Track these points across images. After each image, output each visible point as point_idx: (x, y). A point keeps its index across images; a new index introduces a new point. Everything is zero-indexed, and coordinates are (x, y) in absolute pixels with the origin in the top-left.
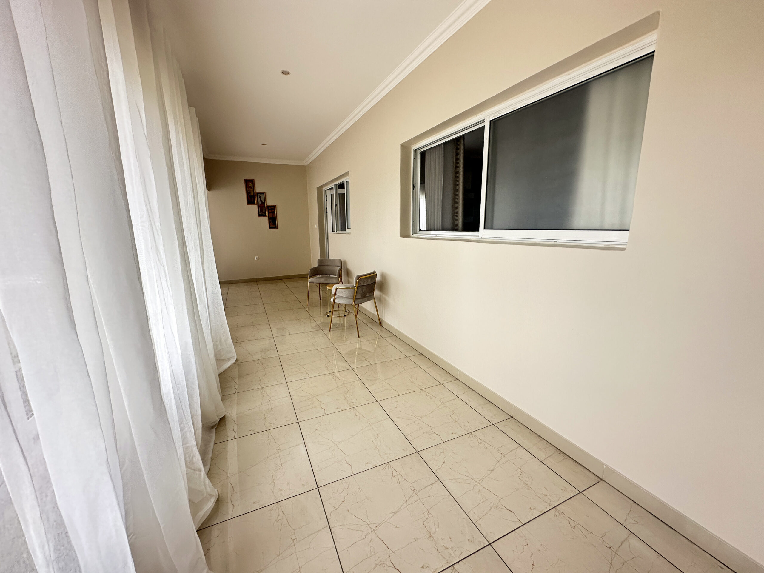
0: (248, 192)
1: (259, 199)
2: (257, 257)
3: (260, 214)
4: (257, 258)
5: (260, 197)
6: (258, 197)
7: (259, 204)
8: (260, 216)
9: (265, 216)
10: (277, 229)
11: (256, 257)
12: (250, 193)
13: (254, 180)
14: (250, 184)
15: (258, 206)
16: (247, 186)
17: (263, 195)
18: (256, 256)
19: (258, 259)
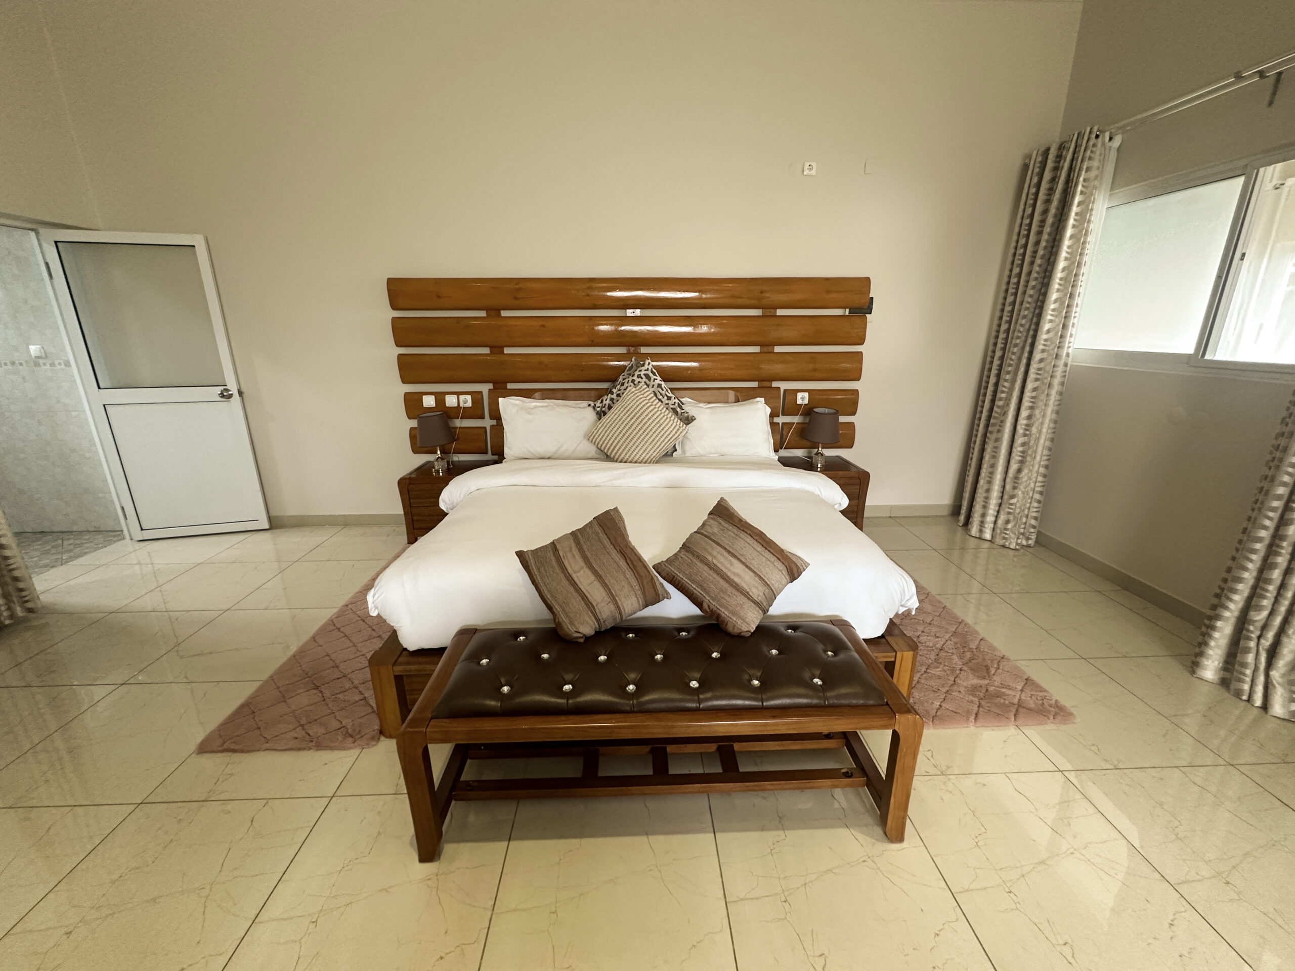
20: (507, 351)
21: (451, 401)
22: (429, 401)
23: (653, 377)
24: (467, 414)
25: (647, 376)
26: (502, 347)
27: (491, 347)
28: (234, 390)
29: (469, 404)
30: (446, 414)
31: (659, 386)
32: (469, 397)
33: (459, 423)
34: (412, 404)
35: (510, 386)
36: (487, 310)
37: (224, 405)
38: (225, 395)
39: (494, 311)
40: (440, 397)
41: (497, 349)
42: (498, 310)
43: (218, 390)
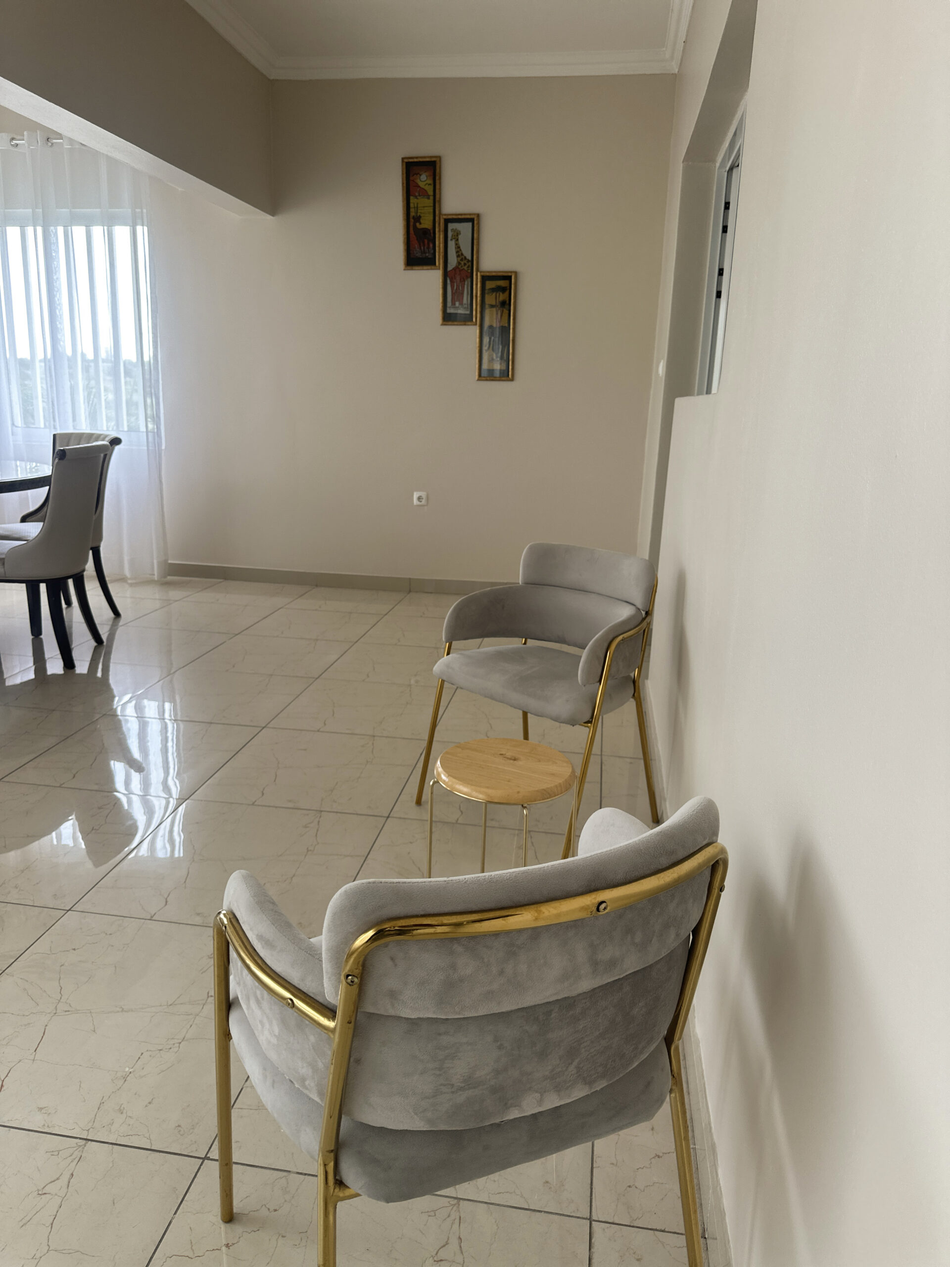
0: (412, 214)
1: (451, 245)
2: (423, 494)
3: (449, 311)
4: (419, 498)
5: (457, 234)
6: (450, 234)
7: (450, 268)
8: (448, 318)
9: (467, 320)
10: (512, 380)
11: (416, 495)
12: (418, 219)
13: (440, 157)
14: (424, 177)
15: (446, 274)
16: (410, 190)
17: (470, 224)
18: (417, 491)
19: (424, 502)
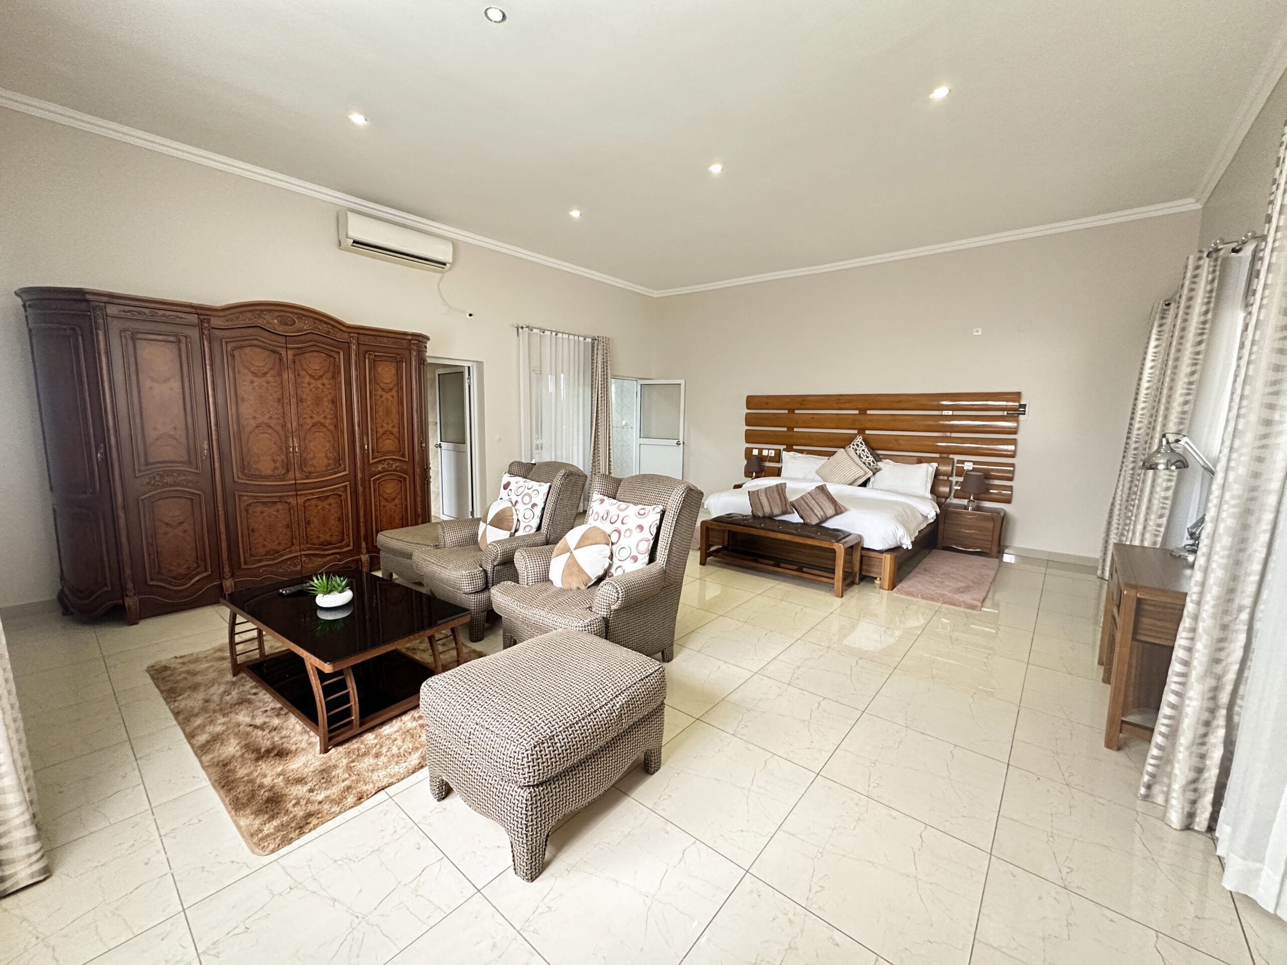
20: (795, 430)
21: (765, 453)
22: (755, 452)
23: (860, 445)
24: (771, 459)
25: (858, 445)
26: (793, 428)
27: (788, 428)
28: (681, 442)
29: (773, 455)
30: (761, 459)
31: (863, 450)
32: (773, 452)
33: (768, 464)
34: (748, 452)
35: (795, 447)
36: (788, 410)
37: (676, 448)
38: (678, 444)
39: (792, 411)
40: (761, 450)
41: (791, 429)
42: (794, 410)
43: (676, 441)
